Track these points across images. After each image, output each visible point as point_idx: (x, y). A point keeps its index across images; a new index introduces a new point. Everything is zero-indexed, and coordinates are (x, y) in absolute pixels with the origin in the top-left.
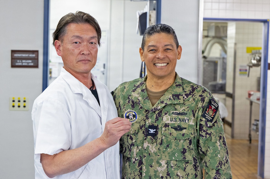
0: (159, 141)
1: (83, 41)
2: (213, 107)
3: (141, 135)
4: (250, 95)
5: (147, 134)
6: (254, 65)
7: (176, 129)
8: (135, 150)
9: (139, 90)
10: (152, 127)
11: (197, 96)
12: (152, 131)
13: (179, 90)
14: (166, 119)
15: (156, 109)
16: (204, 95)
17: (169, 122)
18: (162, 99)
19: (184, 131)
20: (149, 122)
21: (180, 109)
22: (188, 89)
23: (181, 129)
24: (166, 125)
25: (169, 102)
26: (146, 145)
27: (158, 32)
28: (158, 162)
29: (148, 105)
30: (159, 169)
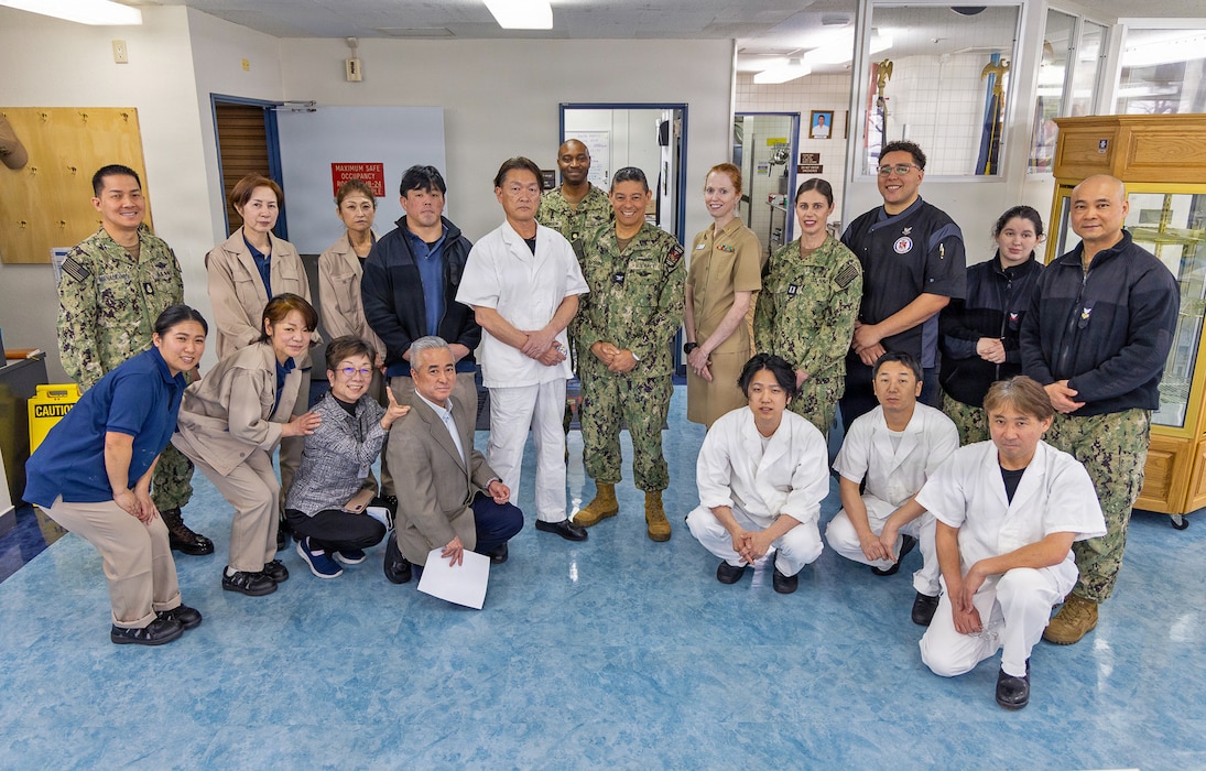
0: (625, 287)
1: (522, 187)
2: (676, 253)
3: (609, 283)
4: (771, 199)
5: (614, 280)
6: (777, 163)
7: (641, 274)
8: (602, 297)
9: (608, 236)
10: (619, 274)
11: (662, 243)
12: (619, 278)
13: (646, 236)
14: (632, 265)
15: (624, 256)
16: (669, 241)
17: (634, 268)
18: (629, 245)
19: (649, 276)
20: (617, 269)
21: (646, 255)
22: (654, 237)
23: (646, 274)
24: (632, 271)
25: (636, 249)
26: (613, 292)
27: (627, 179)
28: (624, 309)
29: (617, 252)
30: (624, 315)
